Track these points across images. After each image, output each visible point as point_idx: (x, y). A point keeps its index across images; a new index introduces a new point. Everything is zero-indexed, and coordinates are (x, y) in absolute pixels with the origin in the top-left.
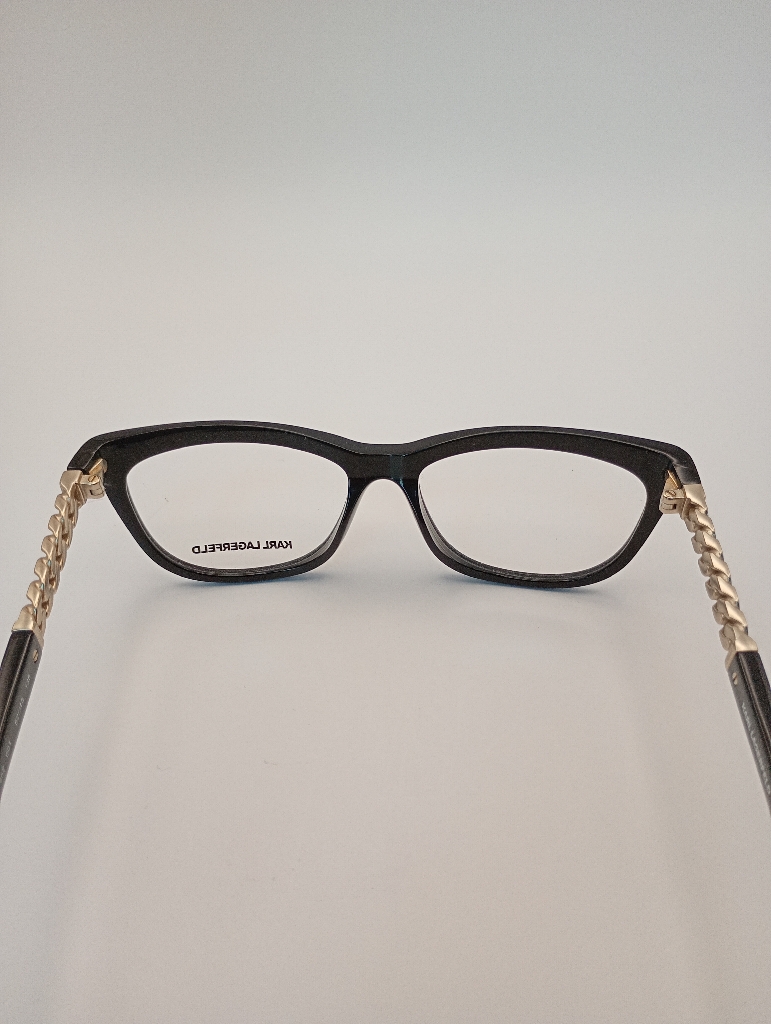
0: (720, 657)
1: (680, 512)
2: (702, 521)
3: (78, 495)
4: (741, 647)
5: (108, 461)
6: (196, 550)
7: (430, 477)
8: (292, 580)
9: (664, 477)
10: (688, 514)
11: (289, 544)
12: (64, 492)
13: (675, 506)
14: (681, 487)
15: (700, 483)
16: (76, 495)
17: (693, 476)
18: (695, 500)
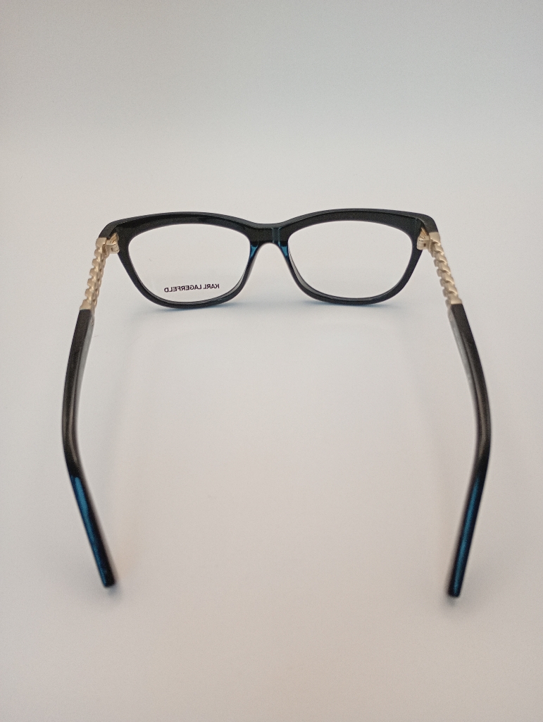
0: (445, 310)
1: (428, 248)
2: (438, 249)
3: (105, 251)
4: (453, 302)
5: (119, 235)
6: (167, 290)
7: (295, 239)
8: (220, 306)
9: (420, 230)
10: (431, 248)
11: (218, 286)
12: (98, 248)
13: (425, 245)
14: (428, 234)
15: (437, 231)
16: (104, 250)
17: (434, 228)
18: (435, 240)
